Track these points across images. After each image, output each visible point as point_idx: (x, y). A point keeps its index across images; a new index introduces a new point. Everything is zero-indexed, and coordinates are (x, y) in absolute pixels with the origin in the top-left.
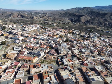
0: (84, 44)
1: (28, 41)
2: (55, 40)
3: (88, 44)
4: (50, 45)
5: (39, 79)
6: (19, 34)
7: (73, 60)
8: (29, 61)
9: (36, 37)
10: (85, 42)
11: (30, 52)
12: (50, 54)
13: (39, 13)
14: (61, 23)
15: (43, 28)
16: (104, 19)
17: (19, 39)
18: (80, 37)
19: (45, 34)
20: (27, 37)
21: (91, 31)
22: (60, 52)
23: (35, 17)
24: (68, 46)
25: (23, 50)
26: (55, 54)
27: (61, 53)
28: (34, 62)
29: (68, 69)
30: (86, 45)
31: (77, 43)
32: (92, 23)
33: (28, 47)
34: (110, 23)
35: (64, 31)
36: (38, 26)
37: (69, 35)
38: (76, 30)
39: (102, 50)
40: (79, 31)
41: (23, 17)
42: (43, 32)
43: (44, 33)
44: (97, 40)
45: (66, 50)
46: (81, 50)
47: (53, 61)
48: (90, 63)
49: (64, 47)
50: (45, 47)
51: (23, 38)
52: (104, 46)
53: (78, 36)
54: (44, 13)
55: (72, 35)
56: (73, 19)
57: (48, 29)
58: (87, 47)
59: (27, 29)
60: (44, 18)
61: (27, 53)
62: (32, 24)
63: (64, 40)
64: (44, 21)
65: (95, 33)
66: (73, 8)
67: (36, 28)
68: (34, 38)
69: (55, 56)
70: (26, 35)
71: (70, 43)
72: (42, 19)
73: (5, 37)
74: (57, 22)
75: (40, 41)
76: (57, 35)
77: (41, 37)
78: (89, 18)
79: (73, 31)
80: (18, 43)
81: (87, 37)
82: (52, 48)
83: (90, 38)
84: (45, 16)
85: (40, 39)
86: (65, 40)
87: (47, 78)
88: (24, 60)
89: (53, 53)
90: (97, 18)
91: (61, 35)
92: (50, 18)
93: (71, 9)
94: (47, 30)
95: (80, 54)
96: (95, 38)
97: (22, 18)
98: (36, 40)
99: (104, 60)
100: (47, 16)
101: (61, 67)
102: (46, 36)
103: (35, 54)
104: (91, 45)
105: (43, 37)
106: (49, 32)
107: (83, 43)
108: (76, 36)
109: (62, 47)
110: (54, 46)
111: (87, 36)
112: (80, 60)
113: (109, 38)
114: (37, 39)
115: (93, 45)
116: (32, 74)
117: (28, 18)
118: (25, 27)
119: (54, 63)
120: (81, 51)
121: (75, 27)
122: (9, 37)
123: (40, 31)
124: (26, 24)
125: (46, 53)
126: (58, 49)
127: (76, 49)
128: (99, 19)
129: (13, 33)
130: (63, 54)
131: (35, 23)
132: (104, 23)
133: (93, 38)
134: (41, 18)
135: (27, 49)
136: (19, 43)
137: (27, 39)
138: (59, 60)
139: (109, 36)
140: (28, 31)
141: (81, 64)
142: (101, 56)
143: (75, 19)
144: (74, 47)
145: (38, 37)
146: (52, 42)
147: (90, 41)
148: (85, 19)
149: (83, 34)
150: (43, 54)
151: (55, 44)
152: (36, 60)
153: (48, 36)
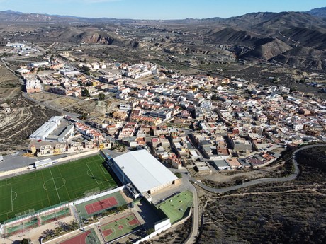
0: (245, 106)
1: (139, 96)
2: (190, 95)
3: (253, 106)
6: (119, 83)
9: (152, 90)
11: (146, 112)
13: (150, 30)
14: (209, 59)
15: (164, 72)
17: (123, 91)
18: (245, 93)
19: (170, 85)
20: (135, 89)
22: (197, 114)
23: (143, 43)
24: (214, 107)
26: (189, 117)
29: (207, 133)
31: (232, 103)
32: (291, 61)
33: (143, 106)
35: (212, 79)
36: (154, 68)
37: (220, 88)
38: (239, 79)
40: (246, 82)
42: (165, 80)
43: (168, 83)
44: (276, 100)
45: (209, 113)
46: (235, 114)
47: (185, 126)
50: (172, 106)
51: (128, 90)
53: (239, 91)
54: (164, 30)
55: (228, 88)
56: (241, 50)
58: (251, 112)
59: (133, 73)
60: (166, 45)
61: (143, 114)
62: (138, 62)
63: (208, 97)
64: (166, 54)
66: (248, 15)
67: (150, 72)
68: (151, 92)
70: (134, 86)
71: (218, 103)
72: (159, 48)
73: (96, 88)
74: (199, 58)
75: (161, 97)
76: (196, 87)
77: (163, 90)
79: (233, 80)
80: (122, 99)
81: (259, 94)
82: (184, 108)
83: (263, 97)
84: (168, 38)
85: (160, 94)
87: (177, 138)
88: (141, 121)
89: (186, 115)
91: (204, 88)
93: (241, 16)
94: (173, 76)
98: (153, 94)
101: (196, 131)
102: (172, 88)
104: (259, 108)
106: (179, 82)
107: (243, 103)
108: (235, 90)
110: (187, 106)
111: (258, 92)
112: (228, 126)
114: (155, 93)
118: (125, 68)
119: (187, 128)
120: (237, 116)
122: (103, 87)
125: (174, 115)
126: (194, 110)
129: (107, 80)
130: (203, 118)
131: (145, 60)
134: (157, 45)
135: (142, 108)
136: (125, 100)
137: (137, 93)
138: (195, 124)
141: (229, 131)
143: (248, 49)
144: (224, 110)
145: (157, 90)
146: (185, 99)
149: (252, 87)
150: (168, 115)
151: (190, 103)
152: (159, 122)
153: (177, 88)
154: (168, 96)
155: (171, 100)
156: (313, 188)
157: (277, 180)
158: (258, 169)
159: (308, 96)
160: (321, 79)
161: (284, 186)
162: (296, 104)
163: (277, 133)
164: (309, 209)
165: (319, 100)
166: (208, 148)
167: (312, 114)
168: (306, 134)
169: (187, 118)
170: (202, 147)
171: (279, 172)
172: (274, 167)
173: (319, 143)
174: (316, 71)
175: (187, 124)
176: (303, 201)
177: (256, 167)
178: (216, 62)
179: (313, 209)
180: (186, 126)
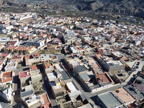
0: (97, 31)
1: (20, 30)
2: (59, 28)
3: (102, 31)
4: (52, 34)
5: (38, 69)
6: (6, 23)
7: (84, 47)
8: (24, 51)
9: (31, 26)
10: (99, 29)
11: (23, 42)
12: (53, 44)
14: (66, 11)
15: (40, 16)
16: (120, 5)
18: (92, 25)
19: (44, 23)
20: (18, 26)
21: (104, 19)
22: (65, 40)
23: (29, 5)
24: (77, 34)
25: (14, 40)
26: (60, 43)
27: (67, 42)
28: (31, 52)
29: (79, 56)
30: (100, 32)
31: (88, 31)
32: (106, 11)
33: (21, 37)
34: (128, 11)
35: (70, 19)
37: (77, 22)
38: (86, 18)
39: (120, 37)
40: (90, 19)
41: (10, 4)
42: (41, 20)
43: (43, 21)
45: (75, 38)
46: (93, 37)
48: (106, 49)
49: (72, 35)
50: (45, 36)
52: (122, 32)
53: (89, 24)
55: (81, 23)
56: (81, 7)
57: (48, 17)
58: (101, 35)
59: (18, 17)
60: (42, 5)
61: (20, 44)
64: (42, 9)
65: (110, 20)
67: (31, 16)
69: (60, 46)
70: (18, 24)
71: (79, 31)
72: (38, 7)
74: (61, 10)
75: (37, 30)
76: (61, 23)
77: (38, 25)
78: (102, 5)
79: (82, 18)
80: (5, 34)
82: (55, 37)
83: (104, 25)
85: (37, 28)
86: (72, 29)
87: (50, 67)
88: (15, 51)
89: (57, 41)
90: (112, 5)
91: (67, 23)
92: (50, 6)
94: (46, 18)
95: (93, 42)
96: (111, 25)
97: (10, 6)
98: (31, 29)
99: (123, 46)
100: (46, 4)
101: (68, 56)
102: (46, 24)
103: (32, 44)
104: (106, 32)
105: (42, 26)
107: (95, 30)
108: (86, 24)
109: (68, 35)
110: (57, 35)
111: (100, 23)
112: (92, 47)
113: (127, 24)
114: (33, 28)
115: (108, 32)
116: (28, 65)
117: (18, 6)
119: (59, 53)
120: (94, 39)
121: (84, 15)
123: (36, 19)
124: (16, 12)
125: (47, 43)
126: (63, 38)
127: (87, 36)
128: (114, 6)
130: (70, 42)
131: (29, 11)
132: (121, 10)
133: (108, 25)
134: (37, 5)
135: (20, 40)
136: (8, 34)
137: (19, 28)
138: (65, 48)
139: (127, 23)
140: (20, 19)
141: (95, 51)
142: (119, 43)
143: (84, 6)
144: (85, 35)
145: (34, 26)
146: (55, 30)
147: (104, 28)
148: (96, 7)
149: (95, 21)
150: (42, 44)
151: (59, 33)
152: (33, 50)
153: (49, 24)
154: (42, 29)
155: (45, 31)
166: (85, 76)
169: (58, 44)
170: (78, 75)
175: (58, 49)
178: (70, 11)
180: (58, 51)
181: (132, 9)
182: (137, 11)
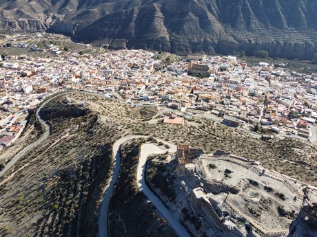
156: (65, 134)
157: (35, 144)
158: (12, 145)
159: (22, 58)
160: (25, 39)
161: (44, 146)
162: (15, 69)
163: (12, 103)
164: (71, 152)
165: (33, 59)
167: (34, 73)
168: (38, 93)
171: (33, 136)
172: (27, 134)
173: (52, 96)
174: (17, 32)
176: (64, 148)
177: (9, 144)
179: (74, 149)
181: (41, 18)
182: (50, 20)
